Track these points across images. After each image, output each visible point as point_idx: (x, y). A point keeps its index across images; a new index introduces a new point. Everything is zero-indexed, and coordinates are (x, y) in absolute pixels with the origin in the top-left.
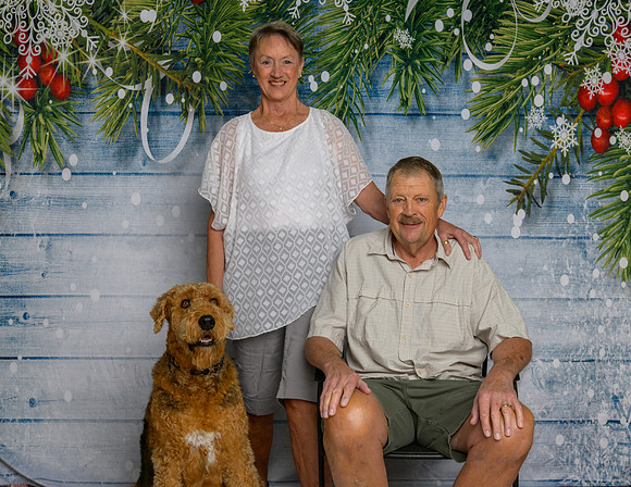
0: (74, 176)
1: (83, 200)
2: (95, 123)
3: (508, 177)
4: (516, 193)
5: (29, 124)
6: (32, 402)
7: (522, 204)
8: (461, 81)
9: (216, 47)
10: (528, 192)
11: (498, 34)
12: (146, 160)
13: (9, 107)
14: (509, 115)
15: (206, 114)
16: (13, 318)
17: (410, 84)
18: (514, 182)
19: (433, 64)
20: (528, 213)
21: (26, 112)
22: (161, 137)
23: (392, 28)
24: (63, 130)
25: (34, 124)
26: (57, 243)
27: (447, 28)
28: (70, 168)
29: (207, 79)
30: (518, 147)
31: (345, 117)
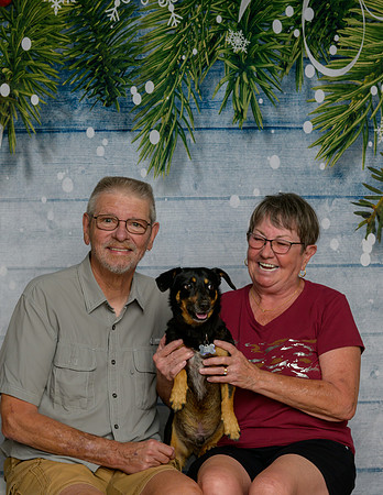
3: (356, 198)
4: (365, 215)
7: (371, 228)
8: (302, 89)
9: (26, 56)
10: (379, 214)
11: (344, 36)
14: (357, 127)
17: (245, 93)
18: (363, 203)
19: (271, 70)
20: (379, 238)
23: (223, 30)
27: (286, 29)
29: (16, 92)
30: (367, 164)
31: (173, 132)
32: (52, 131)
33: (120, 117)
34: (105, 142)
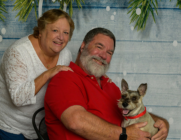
0: (4, 40)
2: (15, 12)
15: (73, 7)
28: (2, 35)
31: (147, 10)
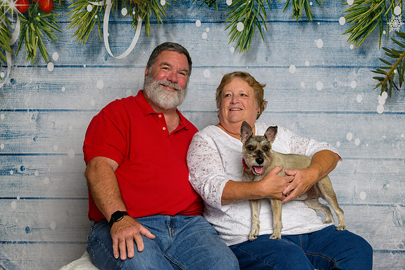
1: (62, 85)
2: (71, 29)
3: (374, 68)
4: (380, 79)
5: (23, 31)
6: (27, 230)
7: (384, 88)
10: (390, 79)
12: (107, 56)
13: (9, 19)
14: (375, 21)
15: (150, 23)
16: (13, 170)
18: (379, 71)
20: (390, 94)
21: (21, 22)
22: (118, 40)
24: (48, 34)
25: (27, 31)
26: (44, 116)
28: (53, 62)
30: (382, 45)
31: (252, 24)
32: (174, 23)
33: (218, 13)
34: (208, 30)
